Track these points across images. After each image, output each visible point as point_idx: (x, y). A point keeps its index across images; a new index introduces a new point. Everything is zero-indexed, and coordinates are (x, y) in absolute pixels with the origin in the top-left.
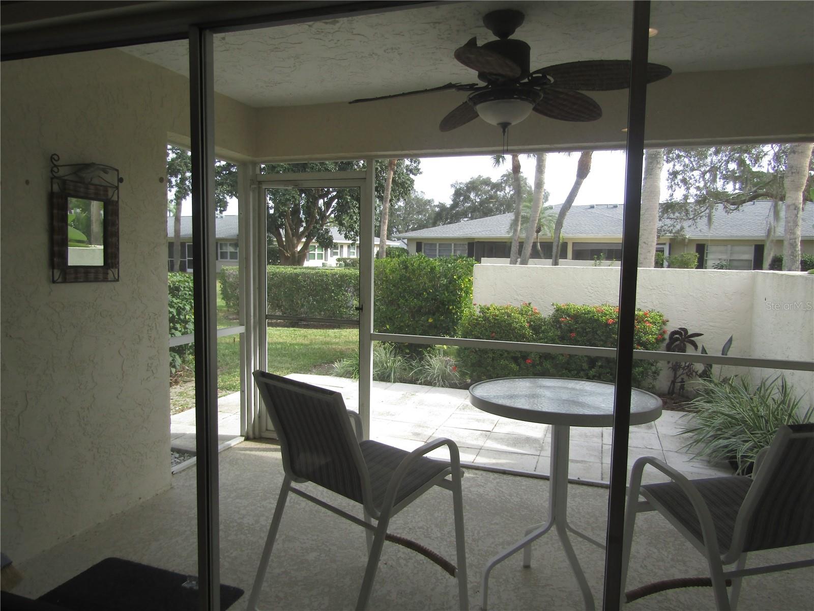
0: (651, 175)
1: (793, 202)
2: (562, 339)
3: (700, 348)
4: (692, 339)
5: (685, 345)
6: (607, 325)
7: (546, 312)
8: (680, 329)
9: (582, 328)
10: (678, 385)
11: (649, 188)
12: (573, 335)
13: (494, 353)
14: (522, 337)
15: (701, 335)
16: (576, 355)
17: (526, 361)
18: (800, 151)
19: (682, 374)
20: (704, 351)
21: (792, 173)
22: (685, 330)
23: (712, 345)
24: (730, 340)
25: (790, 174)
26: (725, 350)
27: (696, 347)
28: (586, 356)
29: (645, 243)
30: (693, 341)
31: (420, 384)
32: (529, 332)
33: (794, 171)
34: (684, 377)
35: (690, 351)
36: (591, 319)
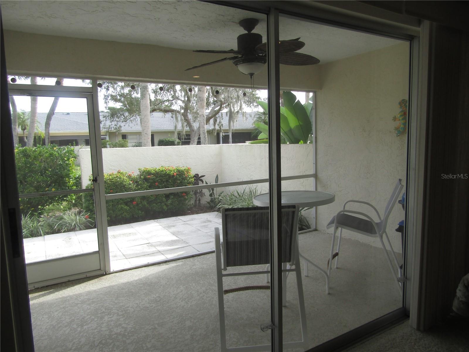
0: (145, 97)
1: (202, 113)
2: (150, 187)
3: (204, 182)
4: (201, 178)
5: (198, 182)
6: (173, 176)
7: (136, 174)
8: (195, 174)
9: (160, 179)
10: (198, 202)
11: (145, 105)
12: (157, 184)
13: (112, 202)
14: (130, 189)
15: (204, 176)
16: (159, 195)
17: (132, 203)
18: (202, 90)
19: (199, 196)
20: (206, 183)
21: (201, 100)
22: (198, 175)
23: (210, 180)
24: (217, 176)
25: (200, 101)
26: (217, 180)
27: (203, 182)
28: (164, 194)
29: (146, 134)
30: (201, 179)
31: (64, 232)
32: (133, 186)
33: (201, 99)
34: (200, 197)
35: (201, 184)
36: (165, 174)
